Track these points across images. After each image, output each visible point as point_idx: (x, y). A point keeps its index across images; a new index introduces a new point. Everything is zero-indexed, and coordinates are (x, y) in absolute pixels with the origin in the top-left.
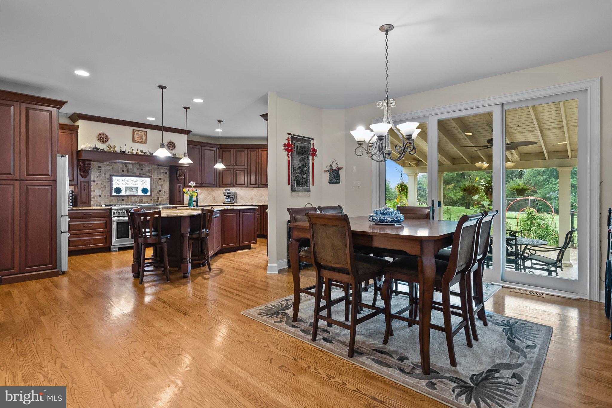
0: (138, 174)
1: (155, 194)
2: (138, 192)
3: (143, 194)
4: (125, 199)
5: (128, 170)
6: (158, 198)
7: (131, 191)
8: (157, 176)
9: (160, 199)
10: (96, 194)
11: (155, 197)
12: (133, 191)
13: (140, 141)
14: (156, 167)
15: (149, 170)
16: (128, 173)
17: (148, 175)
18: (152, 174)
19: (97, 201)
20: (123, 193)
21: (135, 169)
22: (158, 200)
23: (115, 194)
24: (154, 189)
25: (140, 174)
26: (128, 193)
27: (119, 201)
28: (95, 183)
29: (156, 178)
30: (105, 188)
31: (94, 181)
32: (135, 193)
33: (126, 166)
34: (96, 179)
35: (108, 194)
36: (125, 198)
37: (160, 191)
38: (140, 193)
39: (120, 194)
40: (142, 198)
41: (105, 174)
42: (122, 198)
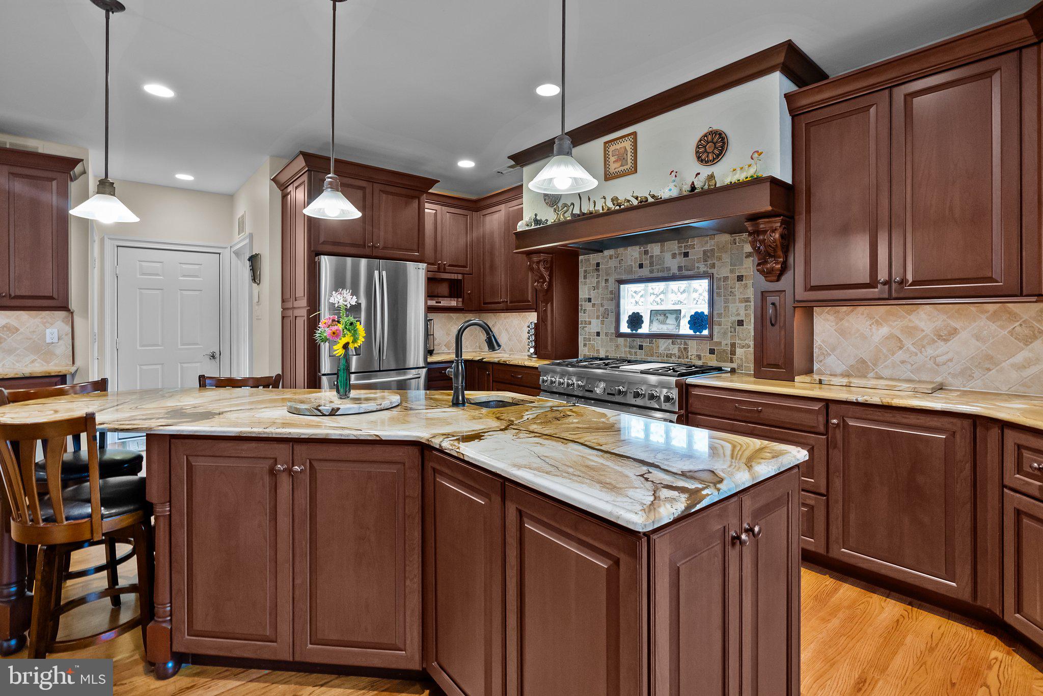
0: (675, 270)
1: (725, 333)
2: (679, 325)
3: (691, 332)
4: (644, 344)
5: (651, 264)
6: (733, 345)
7: (663, 323)
8: (732, 271)
9: (739, 351)
10: (592, 331)
11: (724, 343)
12: (668, 321)
13: (622, 168)
14: (726, 238)
15: (705, 252)
16: (651, 272)
17: (703, 268)
18: (713, 266)
19: (593, 346)
20: (645, 329)
21: (668, 256)
22: (733, 353)
23: (629, 331)
24: (720, 315)
25: (680, 268)
26: (657, 328)
27: (633, 351)
28: (590, 304)
29: (726, 278)
30: (607, 316)
31: (590, 300)
32: (671, 327)
33: (646, 252)
34: (593, 294)
35: (613, 331)
36: (646, 343)
37: (740, 323)
38: (685, 329)
39: (640, 331)
40: (685, 344)
41: (607, 280)
42: (638, 342)
